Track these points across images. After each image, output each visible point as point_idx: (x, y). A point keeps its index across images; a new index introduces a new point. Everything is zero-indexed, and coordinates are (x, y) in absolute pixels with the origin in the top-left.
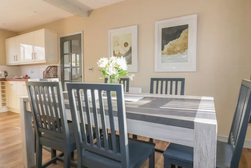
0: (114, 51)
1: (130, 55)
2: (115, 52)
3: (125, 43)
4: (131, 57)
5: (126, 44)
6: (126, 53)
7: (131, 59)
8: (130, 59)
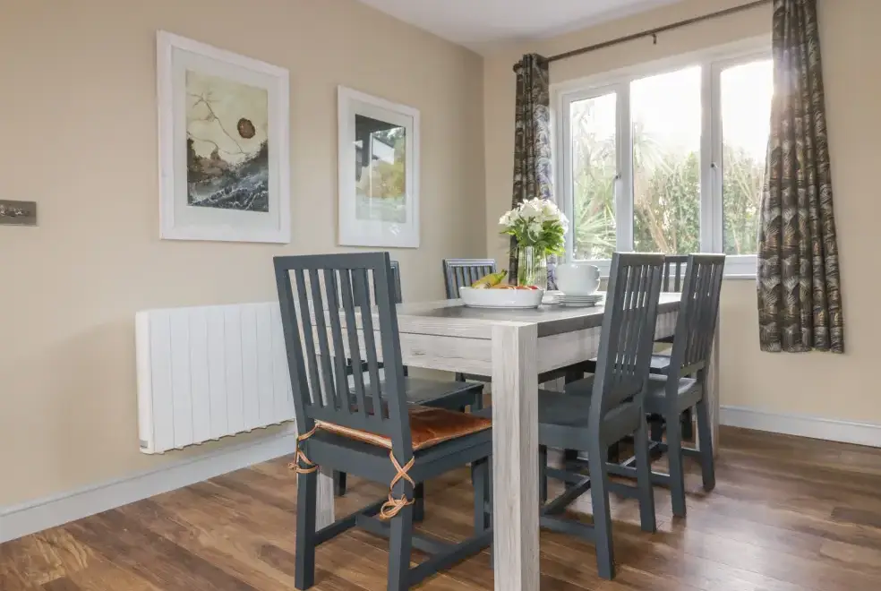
0: (190, 142)
1: (262, 174)
2: (195, 146)
3: (243, 121)
4: (266, 182)
5: (246, 129)
6: (243, 160)
7: (266, 189)
8: (261, 189)
